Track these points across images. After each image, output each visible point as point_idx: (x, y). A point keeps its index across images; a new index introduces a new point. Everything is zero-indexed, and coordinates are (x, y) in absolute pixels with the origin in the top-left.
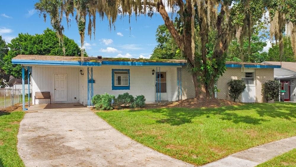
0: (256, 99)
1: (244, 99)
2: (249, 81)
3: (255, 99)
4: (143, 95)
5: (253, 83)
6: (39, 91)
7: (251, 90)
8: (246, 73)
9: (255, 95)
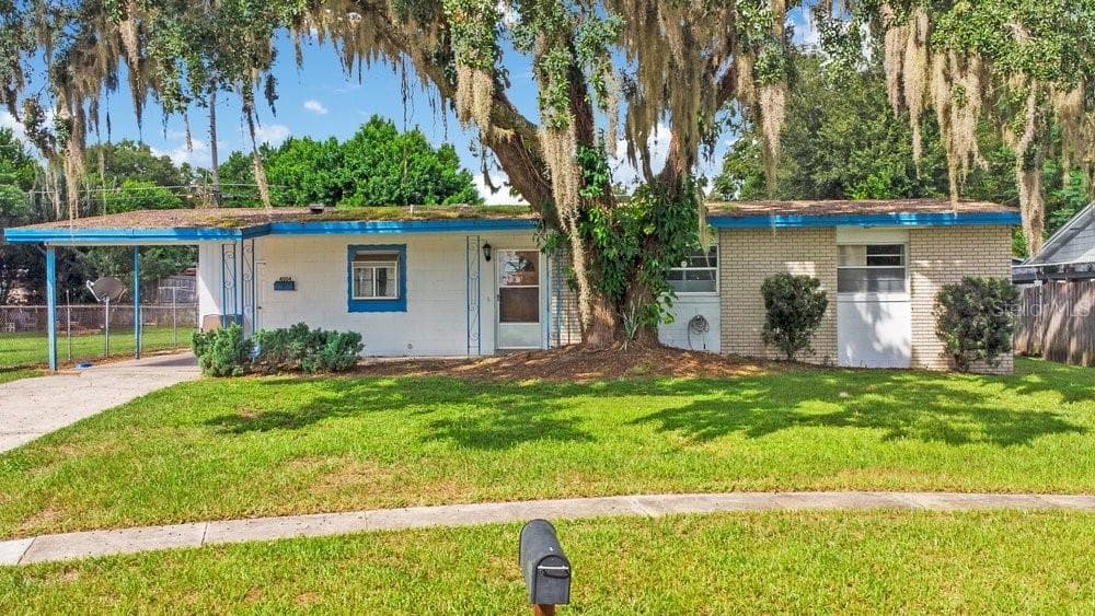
0: (914, 351)
1: (849, 353)
2: (883, 281)
3: (907, 352)
4: (352, 330)
5: (902, 288)
6: (217, 312)
7: (889, 316)
8: (871, 249)
9: (909, 337)
